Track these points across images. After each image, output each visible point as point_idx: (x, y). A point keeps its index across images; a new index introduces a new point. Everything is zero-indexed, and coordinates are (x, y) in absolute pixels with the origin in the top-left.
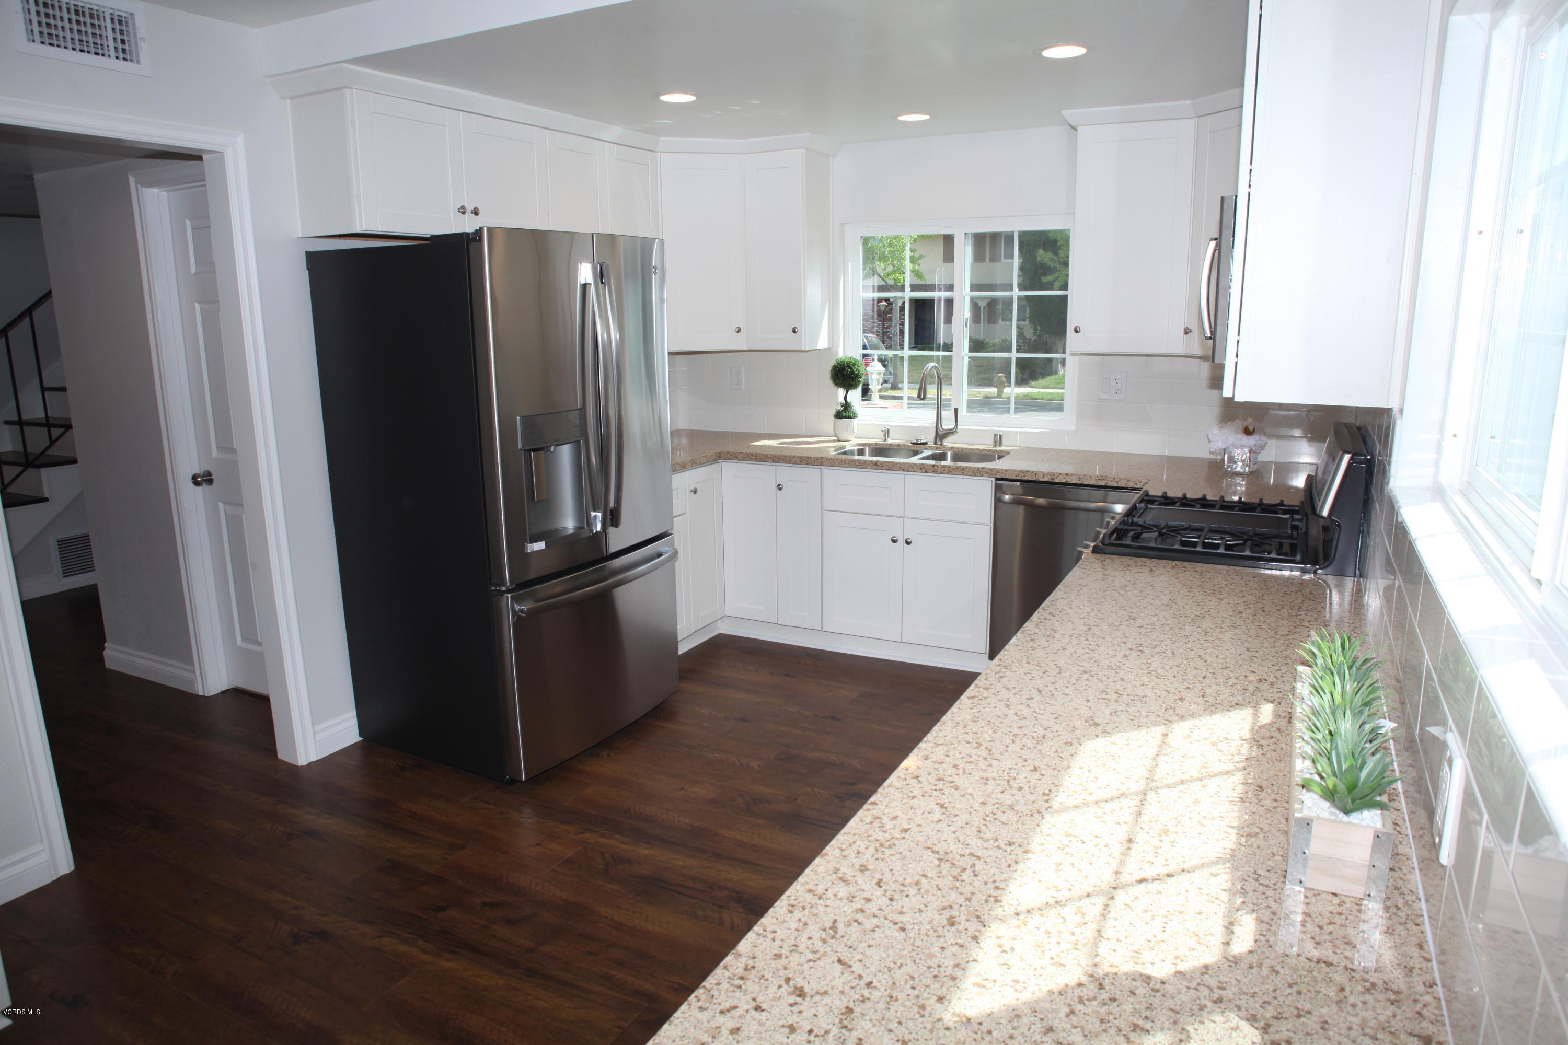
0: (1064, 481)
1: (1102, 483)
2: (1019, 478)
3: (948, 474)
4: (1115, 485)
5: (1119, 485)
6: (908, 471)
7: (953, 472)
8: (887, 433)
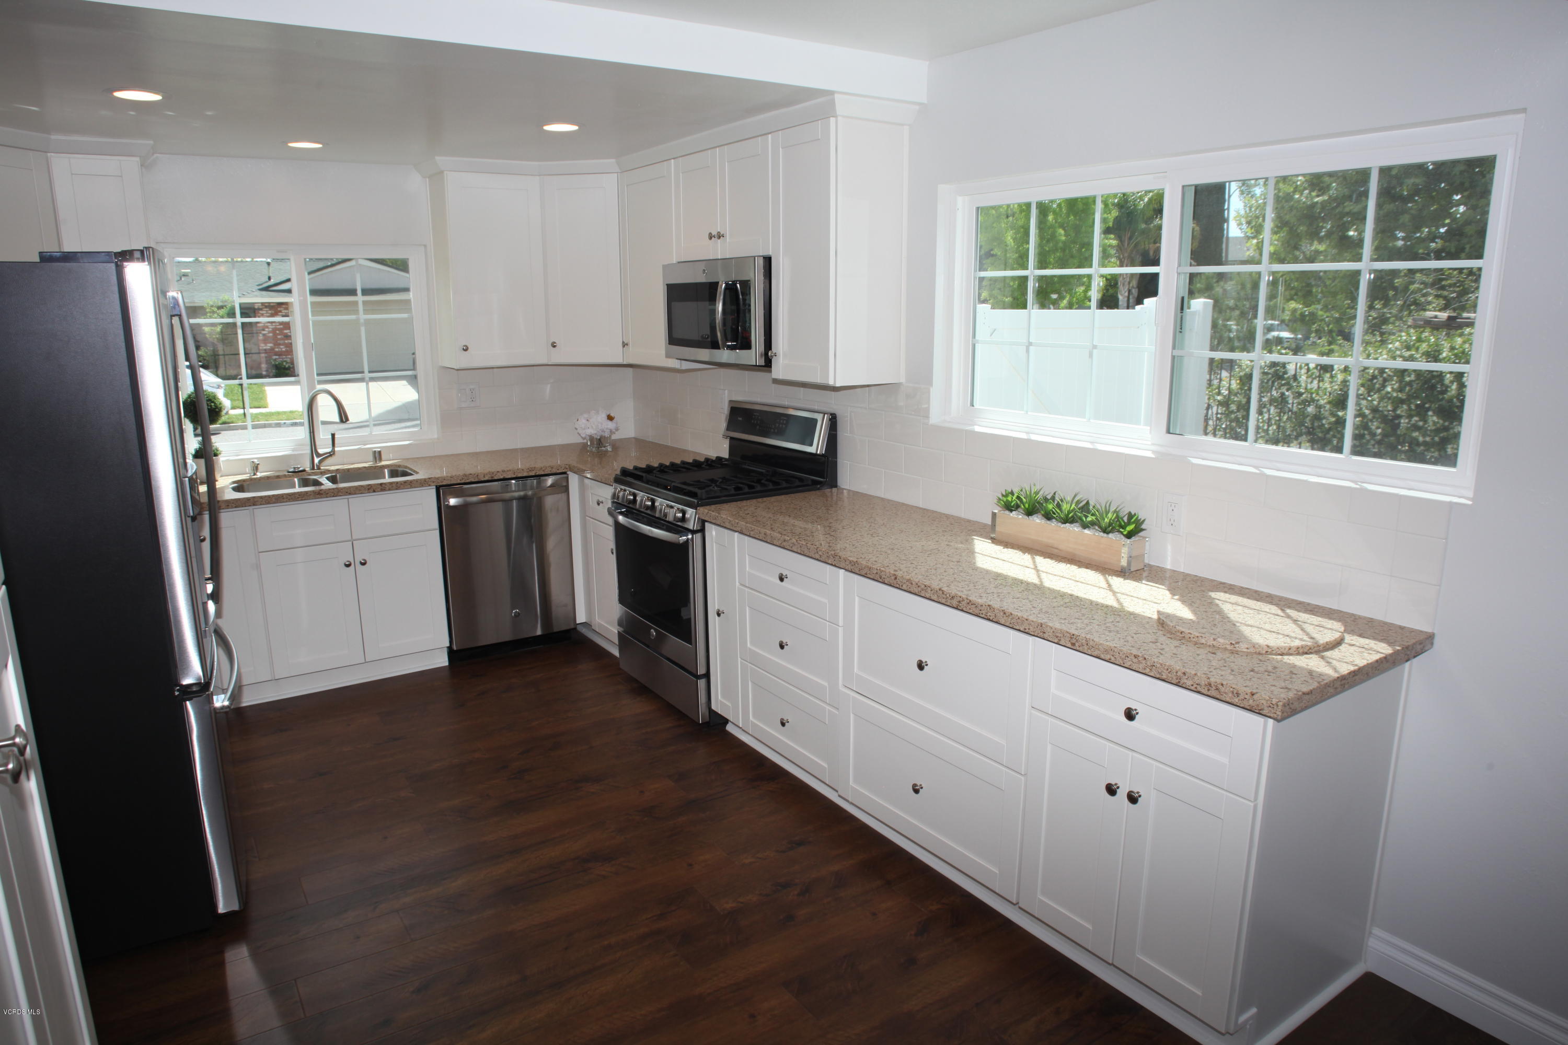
0: (502, 477)
1: (533, 474)
2: (463, 481)
3: (397, 489)
4: (543, 473)
5: (546, 473)
6: (355, 494)
7: (402, 487)
8: (256, 468)
